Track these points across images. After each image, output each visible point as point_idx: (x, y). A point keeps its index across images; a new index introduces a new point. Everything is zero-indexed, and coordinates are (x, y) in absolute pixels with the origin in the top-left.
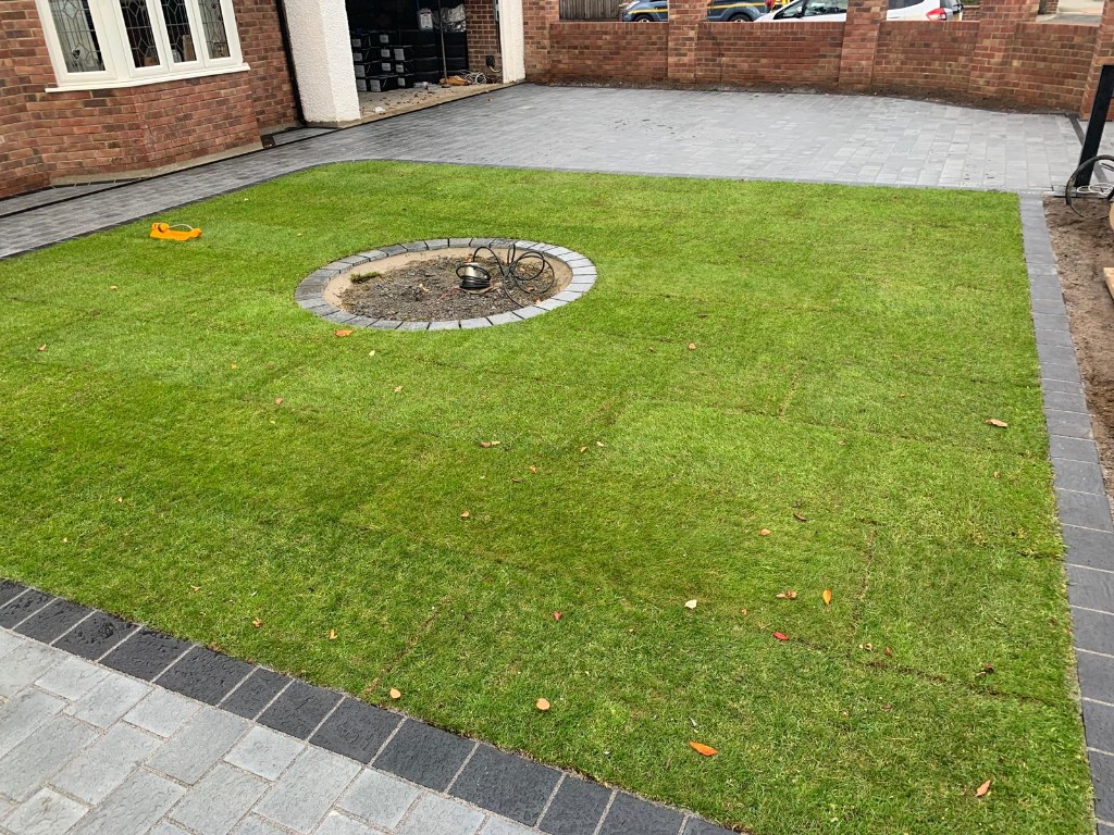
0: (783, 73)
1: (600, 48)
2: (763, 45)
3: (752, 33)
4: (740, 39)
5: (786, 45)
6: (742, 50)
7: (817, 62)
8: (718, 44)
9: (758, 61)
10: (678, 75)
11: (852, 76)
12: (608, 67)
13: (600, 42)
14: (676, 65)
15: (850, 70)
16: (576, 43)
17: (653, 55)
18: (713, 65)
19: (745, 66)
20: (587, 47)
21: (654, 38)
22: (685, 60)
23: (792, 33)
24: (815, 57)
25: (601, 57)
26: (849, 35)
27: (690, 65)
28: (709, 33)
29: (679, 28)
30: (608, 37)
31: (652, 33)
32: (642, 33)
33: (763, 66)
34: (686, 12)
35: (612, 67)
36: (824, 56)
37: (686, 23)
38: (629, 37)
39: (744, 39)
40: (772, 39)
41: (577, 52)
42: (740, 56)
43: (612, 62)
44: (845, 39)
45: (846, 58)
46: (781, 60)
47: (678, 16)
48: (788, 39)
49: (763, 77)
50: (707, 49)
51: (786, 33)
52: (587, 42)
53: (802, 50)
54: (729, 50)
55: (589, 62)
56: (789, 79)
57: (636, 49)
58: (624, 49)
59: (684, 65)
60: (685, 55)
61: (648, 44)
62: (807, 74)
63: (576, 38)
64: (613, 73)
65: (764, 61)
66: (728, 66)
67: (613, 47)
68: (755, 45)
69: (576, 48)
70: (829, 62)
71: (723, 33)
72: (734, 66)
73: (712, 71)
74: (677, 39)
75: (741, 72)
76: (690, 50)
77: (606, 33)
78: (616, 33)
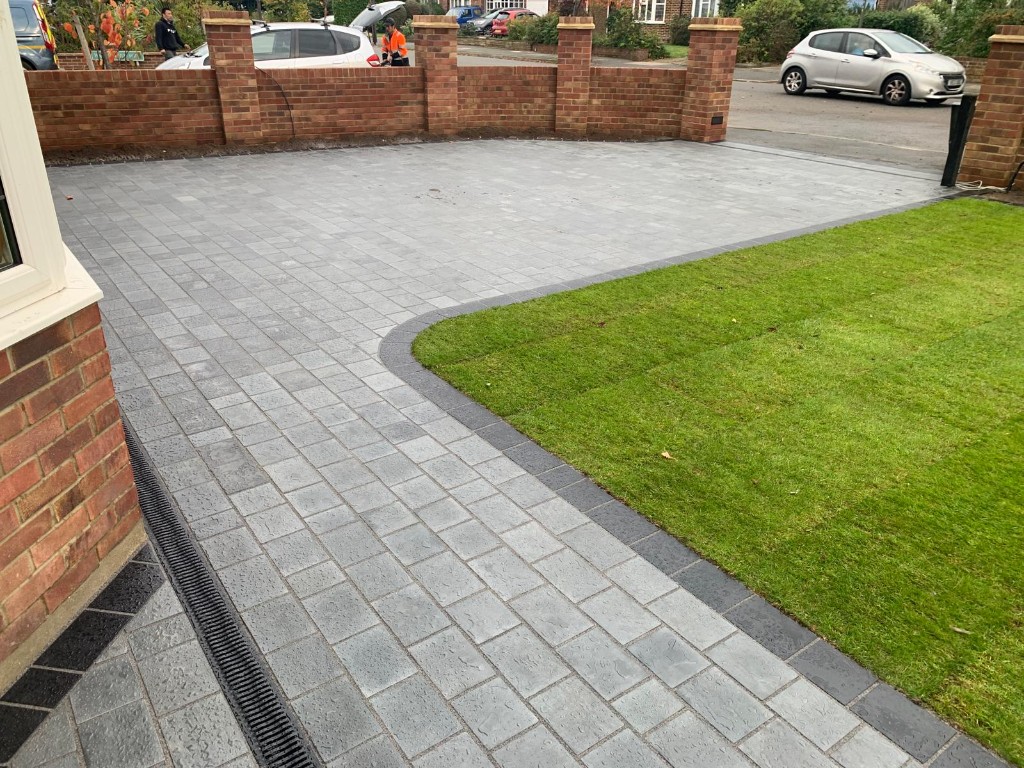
0: (366, 123)
1: (102, 106)
2: (338, 93)
3: (324, 81)
4: (311, 87)
5: (364, 92)
6: (314, 101)
7: (399, 110)
8: (283, 94)
9: (335, 112)
10: (240, 136)
11: (440, 121)
12: (121, 132)
13: (100, 99)
14: (236, 123)
15: (438, 115)
16: (53, 100)
17: (194, 111)
18: (281, 120)
19: (321, 119)
20: (80, 107)
21: (192, 89)
22: (248, 115)
23: (369, 80)
24: (397, 104)
25: (107, 119)
26: (432, 80)
27: (256, 122)
28: (270, 82)
29: (233, 77)
30: (114, 91)
31: (188, 84)
32: (172, 84)
33: (342, 117)
34: (240, 56)
35: (130, 131)
36: (406, 103)
37: (240, 70)
38: (150, 89)
39: (315, 87)
40: (348, 86)
41: (60, 113)
42: (313, 107)
43: (127, 124)
44: (429, 84)
45: (433, 104)
46: (361, 110)
47: (230, 61)
48: (366, 86)
49: (343, 130)
50: (269, 102)
51: (363, 80)
52: (77, 99)
53: (382, 98)
54: (299, 101)
55: (86, 127)
56: (373, 129)
57: (164, 105)
58: (146, 105)
59: (248, 122)
60: (247, 110)
61: (183, 97)
62: (392, 122)
63: (54, 94)
64: (132, 138)
65: (342, 111)
66: (300, 119)
67: (126, 104)
68: (330, 94)
69: (56, 108)
70: (412, 109)
71: (289, 81)
72: (307, 119)
73: (280, 126)
74: (233, 90)
75: (317, 124)
76: (252, 103)
77: (109, 85)
78: (127, 84)
